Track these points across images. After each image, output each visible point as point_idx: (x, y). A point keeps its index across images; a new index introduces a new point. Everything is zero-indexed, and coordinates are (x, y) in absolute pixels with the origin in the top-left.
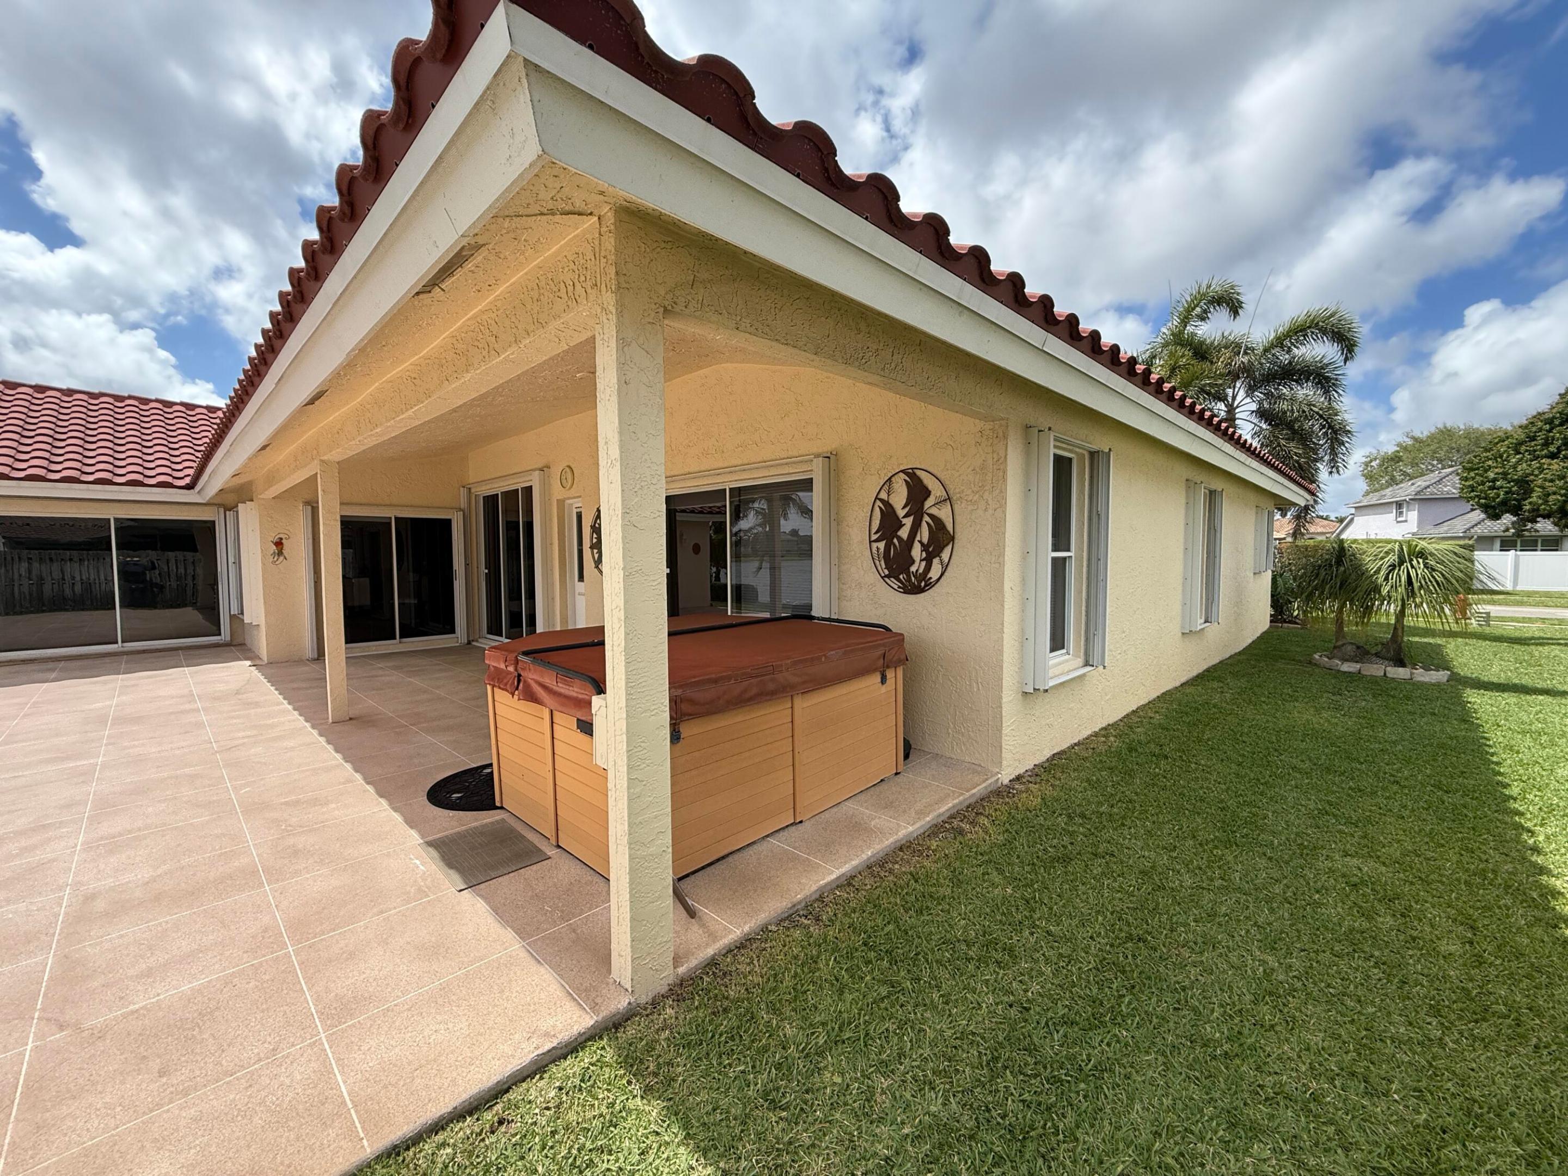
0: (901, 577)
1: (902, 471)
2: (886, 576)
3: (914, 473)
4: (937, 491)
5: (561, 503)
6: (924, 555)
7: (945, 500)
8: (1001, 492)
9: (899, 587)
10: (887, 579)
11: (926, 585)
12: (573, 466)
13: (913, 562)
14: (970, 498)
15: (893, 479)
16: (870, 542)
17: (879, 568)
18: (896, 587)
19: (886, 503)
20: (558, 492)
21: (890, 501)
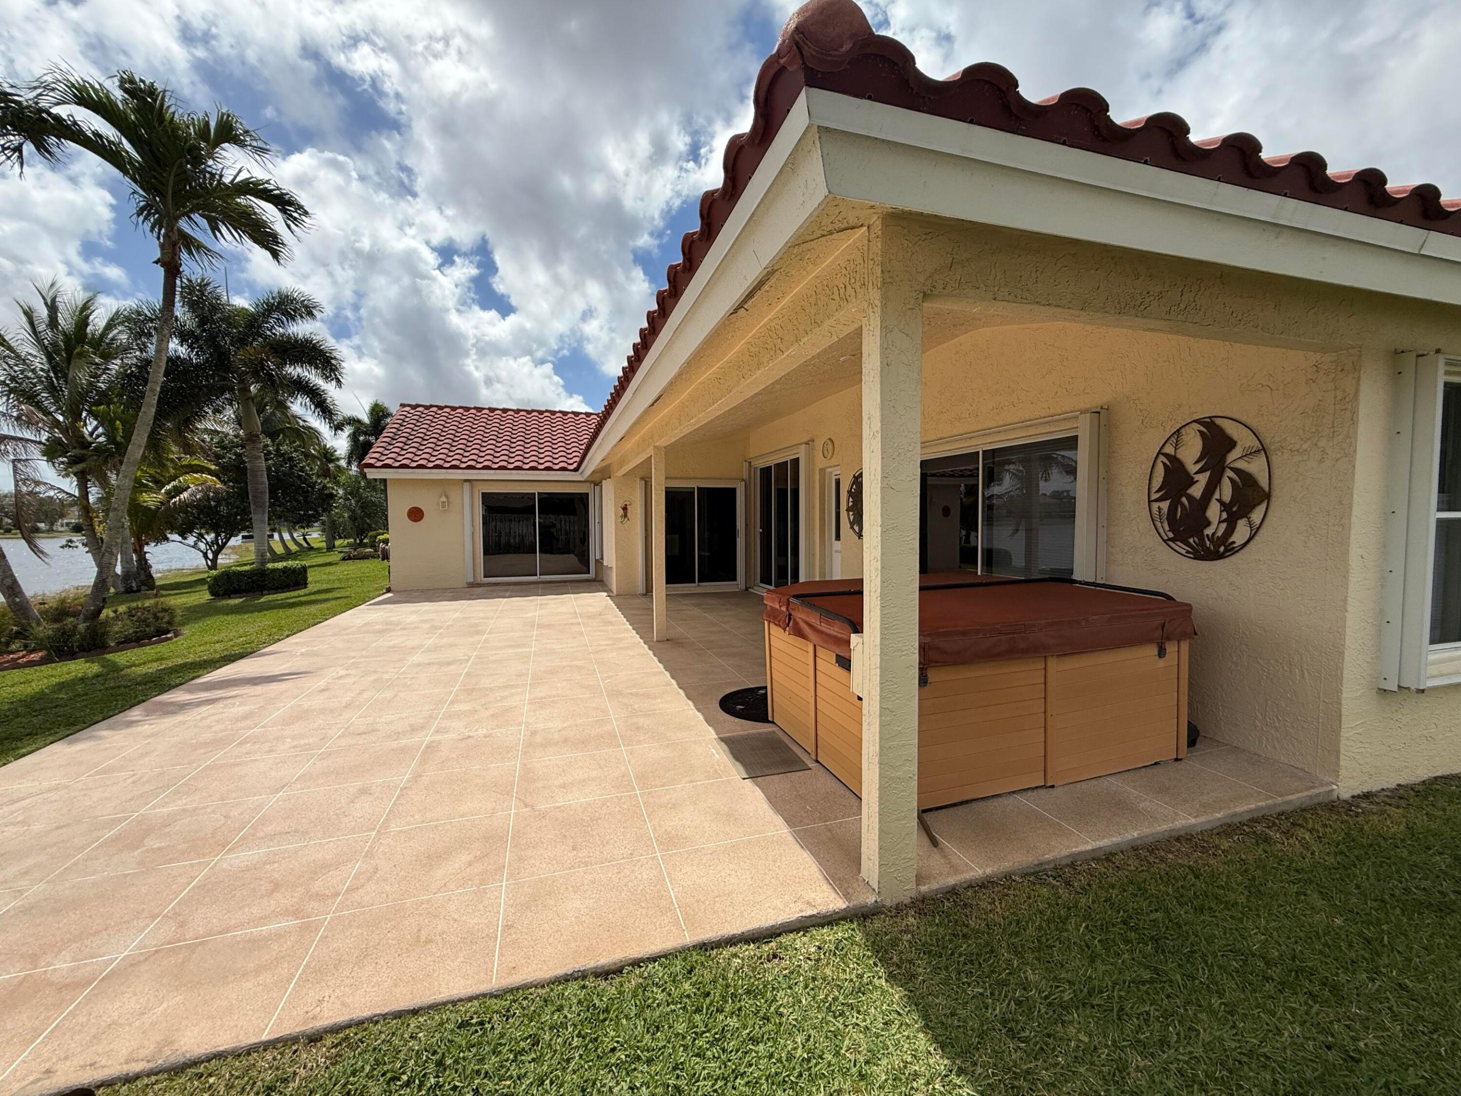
0: (1191, 540)
1: (1195, 421)
2: (1169, 539)
3: (1213, 423)
4: (1244, 440)
5: (822, 471)
6: (1225, 515)
7: (1258, 451)
8: (1348, 437)
9: (1188, 552)
10: (1171, 543)
11: (1226, 551)
12: (833, 438)
13: (1209, 524)
14: (1297, 447)
15: (1183, 431)
16: (1150, 502)
17: (1161, 530)
18: (1183, 552)
19: (1173, 459)
20: (820, 462)
21: (1178, 456)
